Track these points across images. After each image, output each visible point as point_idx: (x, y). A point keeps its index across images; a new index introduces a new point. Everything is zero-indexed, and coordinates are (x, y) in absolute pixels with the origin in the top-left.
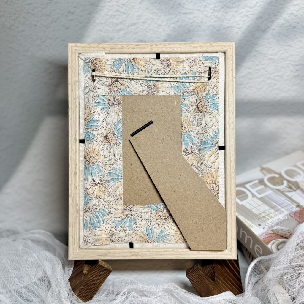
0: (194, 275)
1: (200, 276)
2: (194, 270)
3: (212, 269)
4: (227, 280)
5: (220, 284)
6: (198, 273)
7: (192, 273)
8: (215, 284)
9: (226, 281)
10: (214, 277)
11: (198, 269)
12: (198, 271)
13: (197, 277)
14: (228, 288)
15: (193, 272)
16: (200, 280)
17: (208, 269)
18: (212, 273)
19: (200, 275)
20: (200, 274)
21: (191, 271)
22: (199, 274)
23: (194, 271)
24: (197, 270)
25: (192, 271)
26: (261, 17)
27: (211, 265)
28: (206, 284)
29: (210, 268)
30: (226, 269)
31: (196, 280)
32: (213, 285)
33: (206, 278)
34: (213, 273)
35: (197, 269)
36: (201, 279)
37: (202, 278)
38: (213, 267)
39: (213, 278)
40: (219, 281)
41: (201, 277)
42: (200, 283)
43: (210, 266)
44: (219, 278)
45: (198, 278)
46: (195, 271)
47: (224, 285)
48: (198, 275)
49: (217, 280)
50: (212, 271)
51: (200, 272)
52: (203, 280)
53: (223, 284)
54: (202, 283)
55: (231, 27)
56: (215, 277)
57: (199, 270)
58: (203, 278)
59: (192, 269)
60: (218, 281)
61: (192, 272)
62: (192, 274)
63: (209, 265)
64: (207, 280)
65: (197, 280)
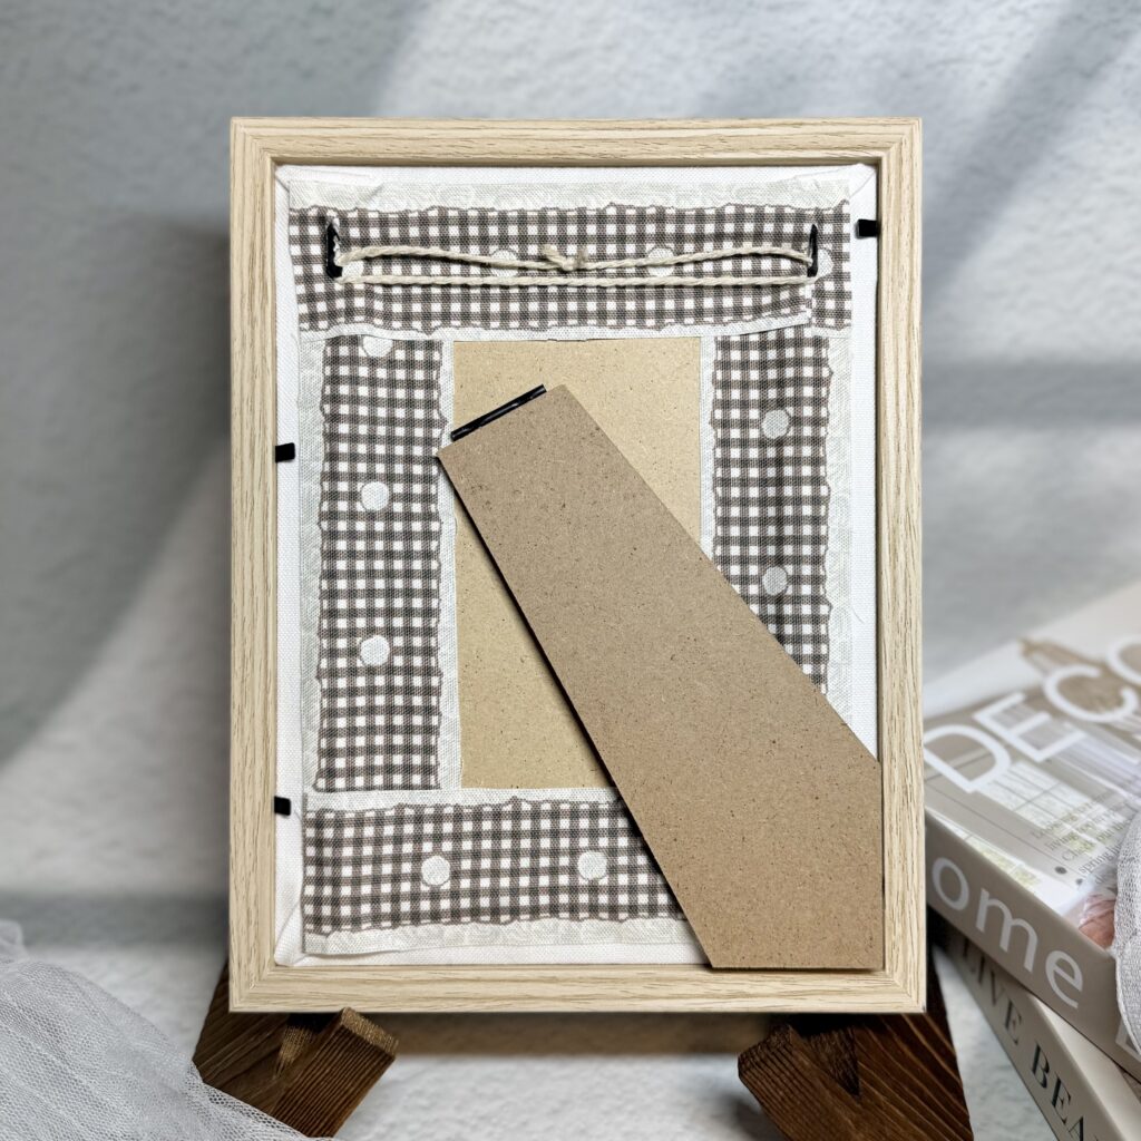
0: (771, 1073)
1: (797, 1074)
2: (773, 1053)
3: (846, 1048)
4: (906, 1089)
5: (881, 1108)
6: (792, 1064)
7: (762, 1065)
8: (859, 1106)
9: (902, 1094)
10: (856, 1080)
11: (789, 1047)
12: (790, 1057)
13: (784, 1080)
14: (911, 1120)
15: (769, 1063)
16: (797, 1093)
17: (828, 1049)
18: (845, 1062)
19: (800, 1073)
20: (797, 1070)
21: (758, 1059)
23: (772, 1057)
24: (783, 1051)
25: (763, 1056)
27: (842, 1033)
29: (835, 1046)
30: (899, 1048)
31: (781, 1093)
32: (854, 1109)
33: (824, 1082)
35: (784, 1047)
37: (805, 1084)
38: (847, 1037)
39: (849, 1082)
40: (876, 1093)
41: (802, 1080)
42: (799, 1107)
43: (836, 1036)
44: (873, 1084)
45: (790, 1085)
46: (778, 1054)
47: (897, 1111)
49: (867, 1090)
50: (846, 1056)
51: (797, 1058)
52: (811, 1090)
53: (891, 1106)
54: (808, 1104)
56: (861, 1079)
57: (794, 1053)
59: (766, 1050)
60: (871, 1096)
61: (762, 1060)
62: (766, 1069)
63: (833, 1032)
64: (827, 1092)
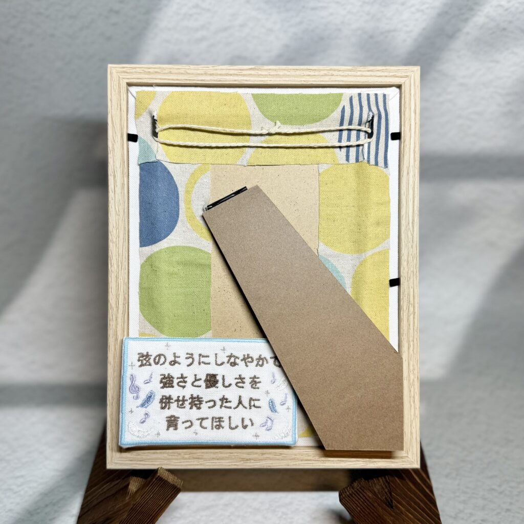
0: (354, 500)
1: (366, 501)
2: (355, 491)
3: (386, 487)
4: (413, 504)
5: (403, 514)
6: (364, 496)
7: (350, 496)
8: (394, 514)
9: (411, 506)
10: (392, 501)
11: (363, 488)
12: (363, 493)
13: (361, 503)
14: (416, 519)
15: (354, 495)
16: (366, 509)
17: (378, 487)
18: (386, 493)
19: (368, 500)
20: (366, 498)
21: (348, 493)
22: (364, 498)
23: (355, 493)
24: (360, 490)
25: (350, 492)
26: (446, 13)
27: (384, 479)
28: (380, 516)
29: (381, 485)
31: (359, 509)
32: (392, 515)
33: (379, 505)
34: (388, 493)
35: (360, 488)
36: (369, 507)
37: (370, 505)
38: (387, 481)
39: (389, 502)
40: (400, 507)
41: (368, 503)
42: (367, 515)
43: (381, 480)
44: (399, 502)
45: (363, 505)
46: (358, 492)
47: (410, 515)
48: (362, 500)
49: (396, 506)
50: (386, 490)
51: (366, 494)
52: (373, 508)
53: (408, 513)
54: (371, 514)
55: (395, 30)
56: (394, 501)
57: (365, 491)
58: (373, 505)
59: (352, 490)
60: (399, 509)
61: (350, 494)
62: (352, 498)
63: (380, 478)
64: (380, 508)
65: (361, 509)
